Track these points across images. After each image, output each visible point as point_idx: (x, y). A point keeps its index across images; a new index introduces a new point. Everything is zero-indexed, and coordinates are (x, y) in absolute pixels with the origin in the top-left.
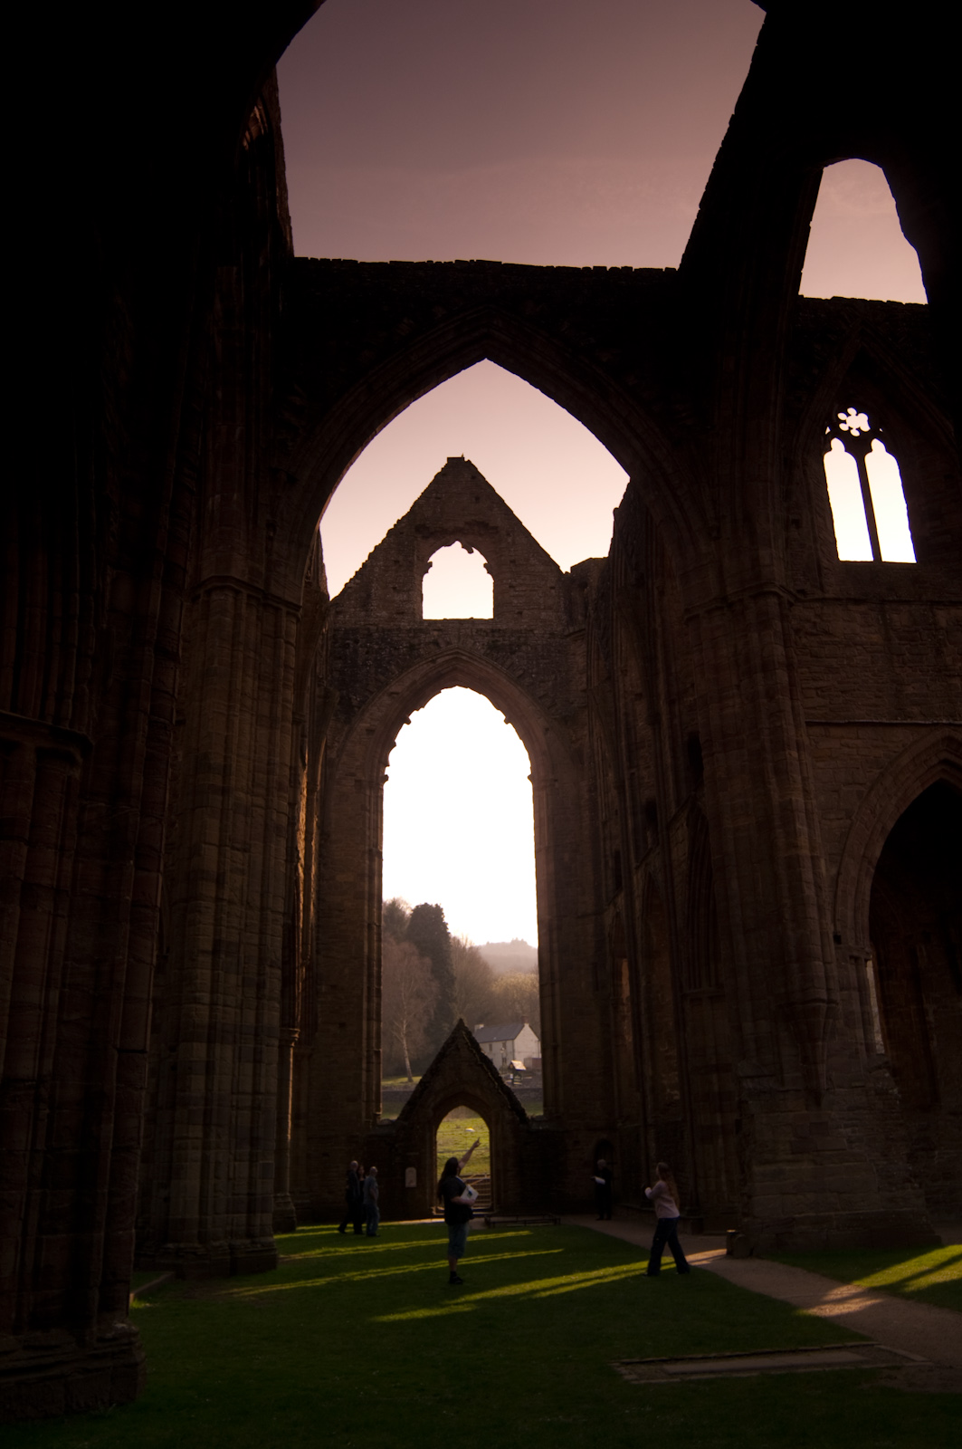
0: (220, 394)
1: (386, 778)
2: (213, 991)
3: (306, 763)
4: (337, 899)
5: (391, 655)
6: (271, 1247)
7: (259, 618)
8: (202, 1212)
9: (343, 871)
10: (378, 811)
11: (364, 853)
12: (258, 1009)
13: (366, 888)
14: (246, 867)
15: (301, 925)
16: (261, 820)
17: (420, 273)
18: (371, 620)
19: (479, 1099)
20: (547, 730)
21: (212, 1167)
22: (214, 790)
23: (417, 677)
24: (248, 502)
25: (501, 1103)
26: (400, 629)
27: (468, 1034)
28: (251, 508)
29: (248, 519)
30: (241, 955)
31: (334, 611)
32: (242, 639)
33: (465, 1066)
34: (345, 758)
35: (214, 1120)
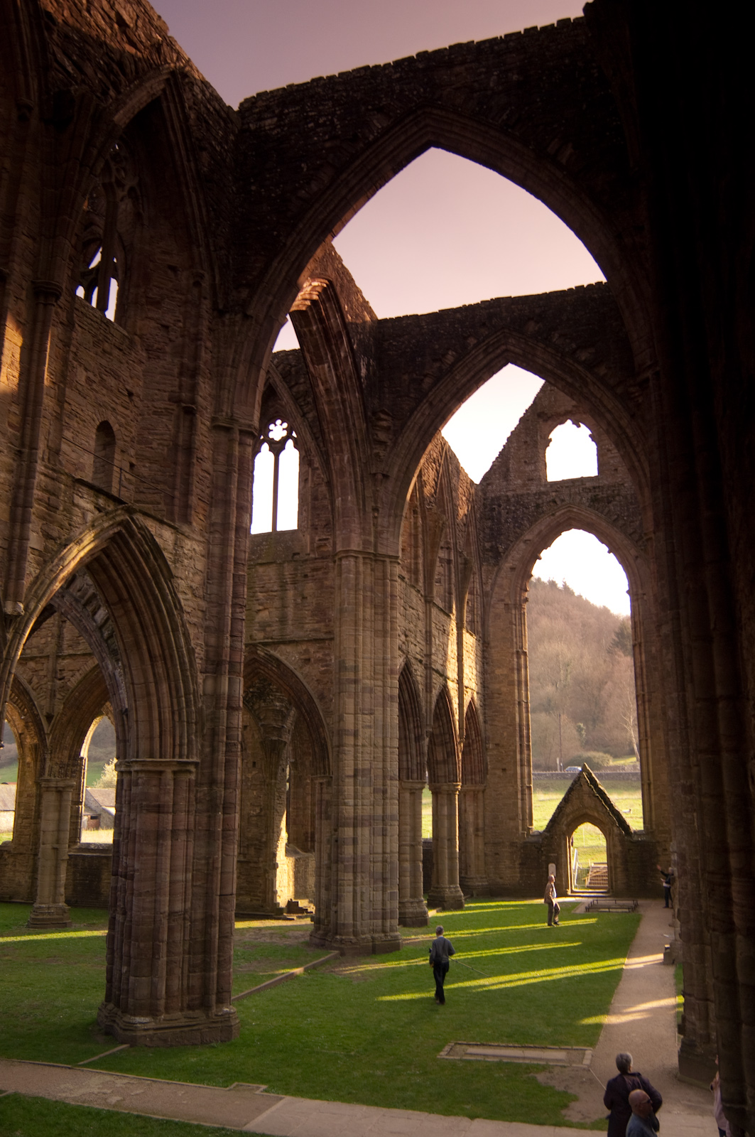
3: (454, 611)
4: (497, 686)
5: (524, 513)
6: (396, 938)
7: (372, 570)
8: (354, 919)
9: (499, 668)
10: (522, 624)
11: (513, 654)
12: (383, 805)
13: (516, 678)
14: (372, 724)
15: (457, 717)
16: (380, 694)
17: (458, 315)
18: (511, 487)
19: (597, 819)
20: (637, 557)
21: (359, 895)
22: (349, 681)
23: (543, 528)
24: (358, 499)
25: (611, 822)
26: (528, 494)
27: (589, 775)
28: (361, 502)
29: (359, 510)
30: (372, 776)
31: (485, 484)
32: (361, 586)
33: (586, 797)
34: (496, 589)
35: (359, 870)
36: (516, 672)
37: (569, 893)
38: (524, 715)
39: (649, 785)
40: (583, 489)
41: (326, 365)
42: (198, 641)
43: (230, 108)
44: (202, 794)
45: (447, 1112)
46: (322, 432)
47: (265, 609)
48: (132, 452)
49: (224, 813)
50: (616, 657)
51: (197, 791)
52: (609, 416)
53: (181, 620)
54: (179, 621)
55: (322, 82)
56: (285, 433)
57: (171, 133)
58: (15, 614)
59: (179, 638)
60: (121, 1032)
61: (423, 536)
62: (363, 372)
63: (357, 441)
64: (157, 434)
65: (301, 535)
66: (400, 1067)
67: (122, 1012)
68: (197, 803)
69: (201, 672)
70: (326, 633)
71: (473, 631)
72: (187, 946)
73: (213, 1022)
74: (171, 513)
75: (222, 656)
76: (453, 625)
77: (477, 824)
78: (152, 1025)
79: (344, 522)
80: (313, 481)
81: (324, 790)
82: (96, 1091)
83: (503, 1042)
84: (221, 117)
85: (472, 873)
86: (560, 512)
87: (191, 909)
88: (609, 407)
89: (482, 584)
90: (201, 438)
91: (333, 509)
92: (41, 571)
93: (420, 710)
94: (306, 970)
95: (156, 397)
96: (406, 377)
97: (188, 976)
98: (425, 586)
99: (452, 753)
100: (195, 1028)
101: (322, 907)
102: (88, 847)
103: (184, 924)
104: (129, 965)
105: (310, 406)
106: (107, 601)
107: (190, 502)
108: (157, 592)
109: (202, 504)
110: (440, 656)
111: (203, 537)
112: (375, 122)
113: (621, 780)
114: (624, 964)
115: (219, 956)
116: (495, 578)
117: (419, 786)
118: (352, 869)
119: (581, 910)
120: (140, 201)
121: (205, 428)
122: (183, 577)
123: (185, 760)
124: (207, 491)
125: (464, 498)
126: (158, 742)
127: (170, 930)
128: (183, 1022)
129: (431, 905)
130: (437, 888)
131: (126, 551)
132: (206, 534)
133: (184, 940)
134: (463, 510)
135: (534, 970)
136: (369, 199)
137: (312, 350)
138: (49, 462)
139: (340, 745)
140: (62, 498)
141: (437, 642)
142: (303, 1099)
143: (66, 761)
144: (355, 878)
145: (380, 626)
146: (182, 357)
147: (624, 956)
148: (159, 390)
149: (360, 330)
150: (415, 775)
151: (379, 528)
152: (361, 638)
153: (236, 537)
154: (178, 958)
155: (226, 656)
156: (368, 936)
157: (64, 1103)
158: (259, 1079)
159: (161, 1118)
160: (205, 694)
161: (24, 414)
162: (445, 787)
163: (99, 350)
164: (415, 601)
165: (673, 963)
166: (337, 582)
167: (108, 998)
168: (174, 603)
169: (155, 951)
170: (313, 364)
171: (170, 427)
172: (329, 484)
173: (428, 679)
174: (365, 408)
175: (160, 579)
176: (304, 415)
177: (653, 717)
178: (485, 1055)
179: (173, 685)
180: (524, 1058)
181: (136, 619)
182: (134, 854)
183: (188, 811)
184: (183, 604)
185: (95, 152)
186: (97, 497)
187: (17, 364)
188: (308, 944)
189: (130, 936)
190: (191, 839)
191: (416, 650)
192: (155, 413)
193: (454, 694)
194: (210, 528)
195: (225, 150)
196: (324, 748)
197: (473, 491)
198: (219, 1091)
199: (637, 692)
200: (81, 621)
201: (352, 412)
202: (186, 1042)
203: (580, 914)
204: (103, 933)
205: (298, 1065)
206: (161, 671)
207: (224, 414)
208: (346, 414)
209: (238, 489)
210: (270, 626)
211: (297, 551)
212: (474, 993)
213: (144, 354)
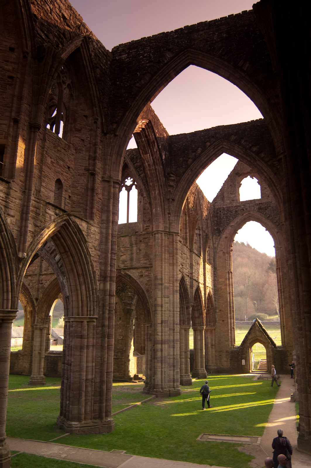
1: (232, 250)
2: (162, 332)
3: (202, 255)
4: (220, 286)
5: (230, 214)
6: (179, 390)
7: (168, 238)
8: (162, 382)
9: (221, 278)
10: (230, 260)
11: (226, 272)
12: (173, 335)
13: (228, 283)
14: (169, 302)
15: (203, 299)
16: (172, 289)
17: (202, 133)
18: (225, 204)
19: (262, 341)
20: (278, 232)
21: (163, 372)
22: (159, 284)
23: (238, 220)
24: (162, 209)
25: (268, 342)
26: (232, 206)
27: (259, 322)
28: (163, 210)
29: (162, 214)
30: (169, 323)
31: (214, 202)
32: (163, 245)
33: (257, 332)
34: (219, 246)
35: (163, 362)
36: (228, 280)
37: (251, 372)
38: (231, 298)
39: (284, 327)
40: (255, 204)
41: (148, 155)
42: (97, 268)
43: (108, 50)
44: (99, 331)
45: (201, 463)
46: (147, 182)
47: (124, 255)
48: (70, 191)
49: (108, 339)
50: (269, 274)
51: (97, 329)
52: (265, 174)
53: (90, 259)
54: (89, 260)
55: (145, 39)
56: (132, 183)
57: (84, 61)
58: (23, 257)
59: (89, 267)
60: (66, 428)
61: (189, 225)
62: (164, 157)
63: (161, 185)
64: (79, 184)
65: (139, 224)
66: (181, 444)
67: (67, 420)
68: (97, 334)
69: (98, 281)
70: (149, 264)
71: (210, 263)
72: (93, 393)
73: (104, 424)
74: (86, 216)
75: (107, 274)
76: (202, 261)
77: (212, 343)
78: (79, 425)
79: (156, 219)
80: (143, 202)
81: (149, 329)
82: (56, 452)
83: (223, 434)
84: (104, 54)
85: (210, 363)
86: (245, 214)
87: (95, 377)
88: (266, 170)
89: (213, 244)
90: (98, 185)
91: (152, 214)
92: (33, 240)
93: (188, 296)
94: (142, 403)
95: (79, 169)
96: (181, 159)
97: (94, 405)
98: (190, 245)
99: (201, 314)
100: (96, 427)
101: (148, 377)
102: (52, 352)
103: (92, 384)
104: (69, 400)
105: (142, 172)
106: (60, 252)
107: (93, 211)
108: (80, 248)
109: (98, 212)
110: (196, 274)
111: (99, 225)
112: (167, 55)
113: (272, 325)
114: (274, 402)
115: (106, 397)
116: (219, 241)
117: (188, 327)
118: (160, 362)
119: (256, 379)
120: (72, 89)
121: (99, 181)
122: (91, 242)
123: (92, 317)
124: (100, 207)
125: (206, 209)
126: (81, 309)
127: (86, 386)
128: (91, 424)
129: (193, 377)
130: (196, 370)
131: (67, 231)
132: (100, 224)
133: (92, 391)
134: (205, 214)
135: (236, 404)
136: (165, 86)
137: (142, 149)
138: (36, 196)
139: (155, 311)
140: (41, 210)
141: (195, 268)
142: (141, 457)
143: (44, 317)
144: (162, 365)
145: (171, 262)
146: (90, 152)
147: (274, 398)
148: (80, 166)
149: (162, 140)
150: (186, 323)
151: (171, 221)
152: (164, 266)
153: (112, 226)
154: (89, 398)
155: (108, 274)
156: (167, 389)
157: (43, 457)
158: (123, 448)
159: (83, 463)
160: (100, 290)
161: (26, 176)
162: (199, 328)
163: (56, 150)
164: (186, 251)
165: (295, 401)
166: (154, 243)
167: (61, 414)
168: (87, 252)
169: (80, 395)
170: (143, 154)
171: (85, 181)
172: (150, 203)
173: (191, 283)
174: (164, 172)
175: (81, 243)
176: (139, 175)
177: (285, 298)
178: (216, 439)
179: (87, 286)
180: (232, 441)
181: (72, 259)
182: (71, 355)
183: (93, 338)
184: (91, 253)
185: (54, 70)
186: (56, 210)
187: (23, 156)
188: (143, 393)
189: (70, 389)
190: (95, 349)
191: (186, 271)
192: (79, 175)
193: (202, 289)
194: (102, 222)
195: (106, 68)
196: (149, 312)
197: (209, 206)
198: (106, 453)
199: (278, 288)
200: (49, 260)
201: (159, 174)
202: (93, 432)
203: (255, 381)
204: (59, 387)
205: (139, 442)
206: (82, 280)
207: (107, 175)
208: (157, 174)
209: (113, 206)
210: (126, 262)
211: (137, 231)
212: (211, 413)
213: (74, 151)
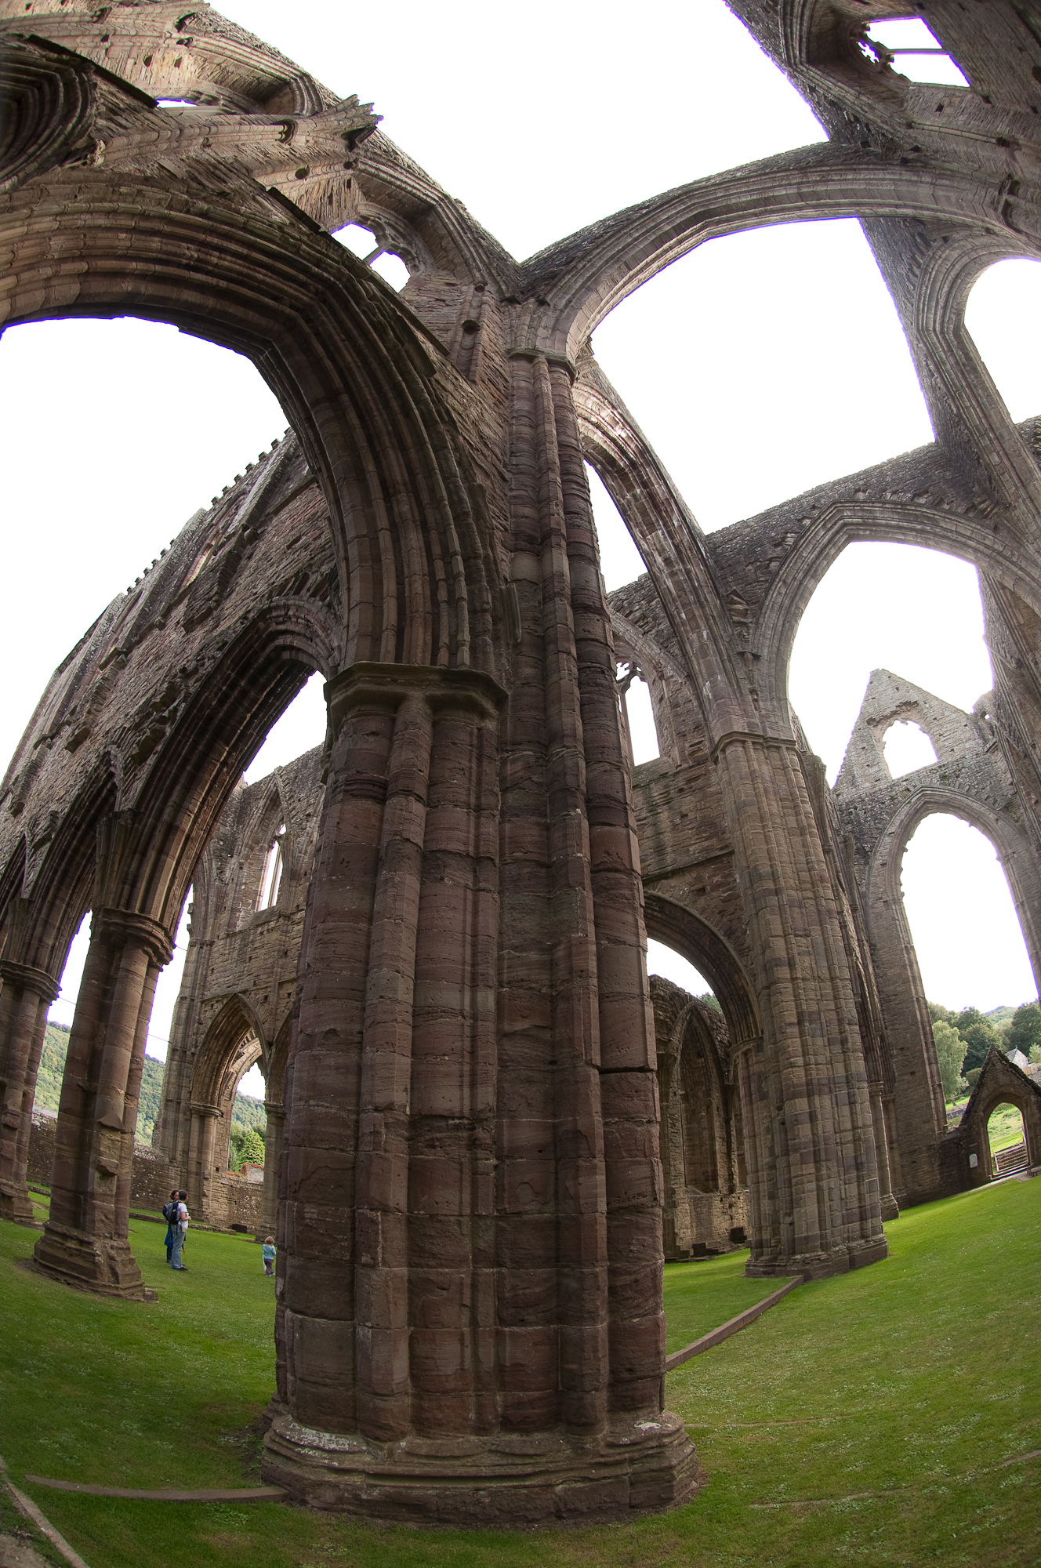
0: (683, 616)
1: (903, 894)
2: (805, 1054)
4: (892, 988)
5: (881, 808)
6: (882, 1242)
7: (767, 757)
9: (891, 968)
11: (902, 951)
12: (845, 1061)
13: (910, 975)
14: (811, 949)
18: (861, 791)
19: (1013, 1094)
21: (826, 1193)
22: (768, 893)
24: (730, 680)
26: (880, 791)
28: (735, 684)
29: (734, 691)
30: (824, 1021)
32: (758, 774)
33: (1000, 1075)
34: (873, 888)
35: (823, 1157)
36: (908, 968)
38: (924, 1011)
40: (931, 771)
44: (519, 766)
49: (593, 820)
51: (504, 762)
53: (455, 441)
54: (448, 439)
56: (628, 672)
59: (448, 460)
63: (713, 617)
65: (666, 758)
68: (504, 791)
69: (505, 547)
70: (721, 848)
75: (548, 526)
79: (718, 705)
81: (753, 1060)
91: (701, 705)
96: (750, 567)
101: (765, 1224)
103: (474, 1159)
108: (400, 380)
111: (500, 412)
115: (612, 1270)
116: (869, 876)
118: (813, 1159)
122: (457, 399)
137: (640, 519)
139: (769, 986)
144: (818, 1170)
151: (763, 712)
152: (772, 837)
154: (453, 1273)
155: (558, 525)
156: (843, 1247)
160: (515, 577)
166: (725, 780)
168: (439, 411)
170: (645, 538)
172: (691, 678)
174: (714, 584)
175: (408, 368)
176: (645, 633)
181: (356, 421)
183: (479, 807)
184: (457, 422)
190: (490, 885)
194: (512, 414)
196: (744, 1001)
201: (700, 585)
208: (693, 585)
211: (664, 772)
